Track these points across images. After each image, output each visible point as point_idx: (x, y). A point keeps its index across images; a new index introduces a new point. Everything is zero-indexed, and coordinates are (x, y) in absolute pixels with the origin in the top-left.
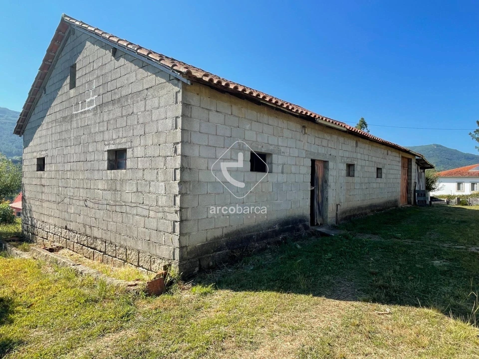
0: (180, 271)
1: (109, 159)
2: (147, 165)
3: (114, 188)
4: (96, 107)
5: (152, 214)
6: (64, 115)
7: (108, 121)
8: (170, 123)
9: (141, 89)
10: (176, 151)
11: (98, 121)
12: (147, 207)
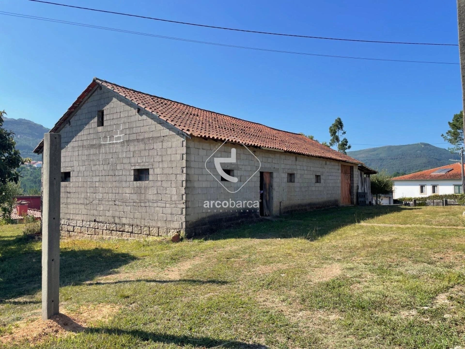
0: (186, 234)
1: (134, 175)
2: (164, 179)
3: (139, 192)
4: (123, 141)
5: (168, 205)
6: (91, 143)
7: (134, 152)
8: (179, 157)
9: (159, 135)
10: (183, 172)
11: (125, 150)
12: (164, 202)
